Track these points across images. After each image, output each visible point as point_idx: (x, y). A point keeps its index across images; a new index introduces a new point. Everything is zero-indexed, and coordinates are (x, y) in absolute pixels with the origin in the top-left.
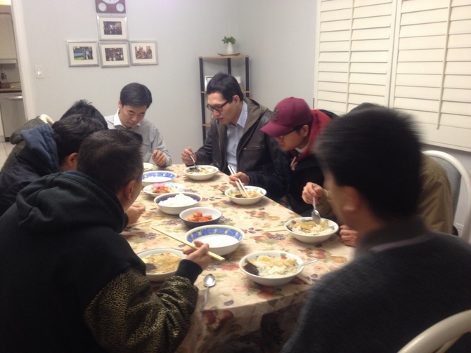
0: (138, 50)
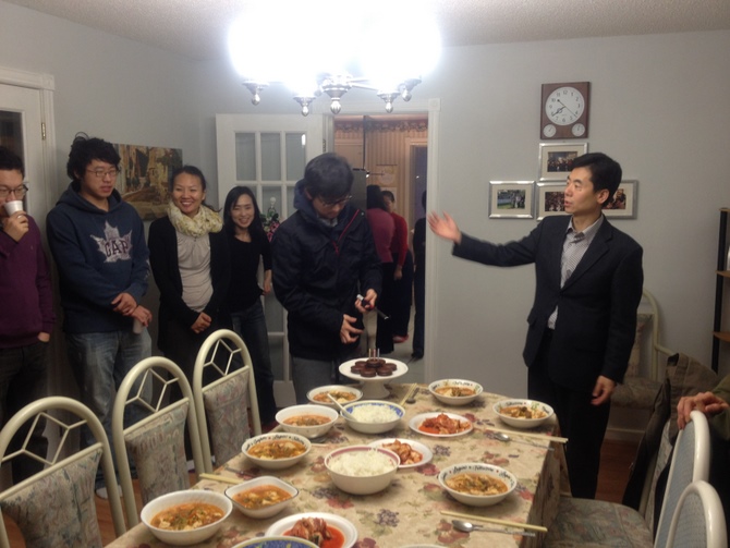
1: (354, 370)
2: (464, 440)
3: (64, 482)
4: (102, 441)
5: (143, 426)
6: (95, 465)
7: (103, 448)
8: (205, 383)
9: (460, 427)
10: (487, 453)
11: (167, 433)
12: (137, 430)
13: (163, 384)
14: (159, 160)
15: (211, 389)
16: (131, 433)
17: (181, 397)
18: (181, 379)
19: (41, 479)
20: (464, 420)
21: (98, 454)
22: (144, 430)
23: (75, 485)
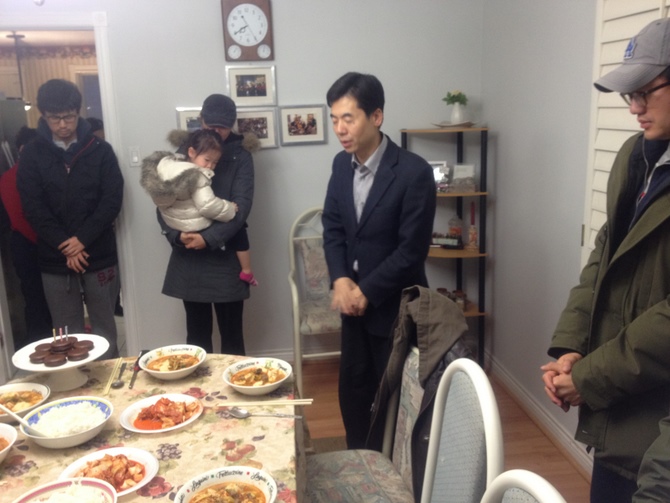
0: (292, 120)
1: (34, 359)
2: (195, 428)
9: (186, 410)
10: (226, 441)
20: (190, 400)
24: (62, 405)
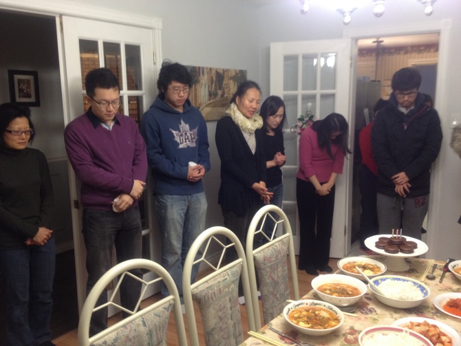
1: (378, 245)
3: (142, 329)
4: (174, 294)
5: (207, 281)
6: (167, 314)
7: (174, 300)
8: (255, 247)
11: (225, 287)
12: (201, 285)
13: (223, 248)
14: (231, 78)
15: (260, 252)
16: (196, 287)
17: (237, 258)
18: (237, 244)
19: (124, 326)
21: (170, 305)
22: (207, 285)
23: (150, 331)
24: (394, 279)
